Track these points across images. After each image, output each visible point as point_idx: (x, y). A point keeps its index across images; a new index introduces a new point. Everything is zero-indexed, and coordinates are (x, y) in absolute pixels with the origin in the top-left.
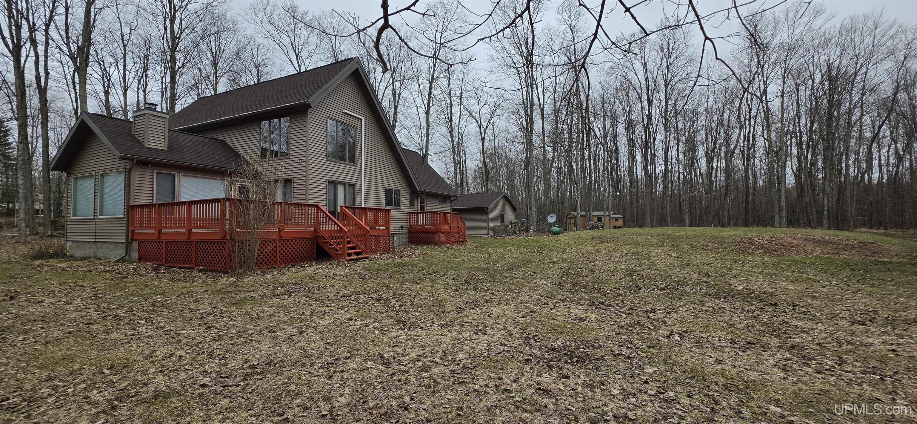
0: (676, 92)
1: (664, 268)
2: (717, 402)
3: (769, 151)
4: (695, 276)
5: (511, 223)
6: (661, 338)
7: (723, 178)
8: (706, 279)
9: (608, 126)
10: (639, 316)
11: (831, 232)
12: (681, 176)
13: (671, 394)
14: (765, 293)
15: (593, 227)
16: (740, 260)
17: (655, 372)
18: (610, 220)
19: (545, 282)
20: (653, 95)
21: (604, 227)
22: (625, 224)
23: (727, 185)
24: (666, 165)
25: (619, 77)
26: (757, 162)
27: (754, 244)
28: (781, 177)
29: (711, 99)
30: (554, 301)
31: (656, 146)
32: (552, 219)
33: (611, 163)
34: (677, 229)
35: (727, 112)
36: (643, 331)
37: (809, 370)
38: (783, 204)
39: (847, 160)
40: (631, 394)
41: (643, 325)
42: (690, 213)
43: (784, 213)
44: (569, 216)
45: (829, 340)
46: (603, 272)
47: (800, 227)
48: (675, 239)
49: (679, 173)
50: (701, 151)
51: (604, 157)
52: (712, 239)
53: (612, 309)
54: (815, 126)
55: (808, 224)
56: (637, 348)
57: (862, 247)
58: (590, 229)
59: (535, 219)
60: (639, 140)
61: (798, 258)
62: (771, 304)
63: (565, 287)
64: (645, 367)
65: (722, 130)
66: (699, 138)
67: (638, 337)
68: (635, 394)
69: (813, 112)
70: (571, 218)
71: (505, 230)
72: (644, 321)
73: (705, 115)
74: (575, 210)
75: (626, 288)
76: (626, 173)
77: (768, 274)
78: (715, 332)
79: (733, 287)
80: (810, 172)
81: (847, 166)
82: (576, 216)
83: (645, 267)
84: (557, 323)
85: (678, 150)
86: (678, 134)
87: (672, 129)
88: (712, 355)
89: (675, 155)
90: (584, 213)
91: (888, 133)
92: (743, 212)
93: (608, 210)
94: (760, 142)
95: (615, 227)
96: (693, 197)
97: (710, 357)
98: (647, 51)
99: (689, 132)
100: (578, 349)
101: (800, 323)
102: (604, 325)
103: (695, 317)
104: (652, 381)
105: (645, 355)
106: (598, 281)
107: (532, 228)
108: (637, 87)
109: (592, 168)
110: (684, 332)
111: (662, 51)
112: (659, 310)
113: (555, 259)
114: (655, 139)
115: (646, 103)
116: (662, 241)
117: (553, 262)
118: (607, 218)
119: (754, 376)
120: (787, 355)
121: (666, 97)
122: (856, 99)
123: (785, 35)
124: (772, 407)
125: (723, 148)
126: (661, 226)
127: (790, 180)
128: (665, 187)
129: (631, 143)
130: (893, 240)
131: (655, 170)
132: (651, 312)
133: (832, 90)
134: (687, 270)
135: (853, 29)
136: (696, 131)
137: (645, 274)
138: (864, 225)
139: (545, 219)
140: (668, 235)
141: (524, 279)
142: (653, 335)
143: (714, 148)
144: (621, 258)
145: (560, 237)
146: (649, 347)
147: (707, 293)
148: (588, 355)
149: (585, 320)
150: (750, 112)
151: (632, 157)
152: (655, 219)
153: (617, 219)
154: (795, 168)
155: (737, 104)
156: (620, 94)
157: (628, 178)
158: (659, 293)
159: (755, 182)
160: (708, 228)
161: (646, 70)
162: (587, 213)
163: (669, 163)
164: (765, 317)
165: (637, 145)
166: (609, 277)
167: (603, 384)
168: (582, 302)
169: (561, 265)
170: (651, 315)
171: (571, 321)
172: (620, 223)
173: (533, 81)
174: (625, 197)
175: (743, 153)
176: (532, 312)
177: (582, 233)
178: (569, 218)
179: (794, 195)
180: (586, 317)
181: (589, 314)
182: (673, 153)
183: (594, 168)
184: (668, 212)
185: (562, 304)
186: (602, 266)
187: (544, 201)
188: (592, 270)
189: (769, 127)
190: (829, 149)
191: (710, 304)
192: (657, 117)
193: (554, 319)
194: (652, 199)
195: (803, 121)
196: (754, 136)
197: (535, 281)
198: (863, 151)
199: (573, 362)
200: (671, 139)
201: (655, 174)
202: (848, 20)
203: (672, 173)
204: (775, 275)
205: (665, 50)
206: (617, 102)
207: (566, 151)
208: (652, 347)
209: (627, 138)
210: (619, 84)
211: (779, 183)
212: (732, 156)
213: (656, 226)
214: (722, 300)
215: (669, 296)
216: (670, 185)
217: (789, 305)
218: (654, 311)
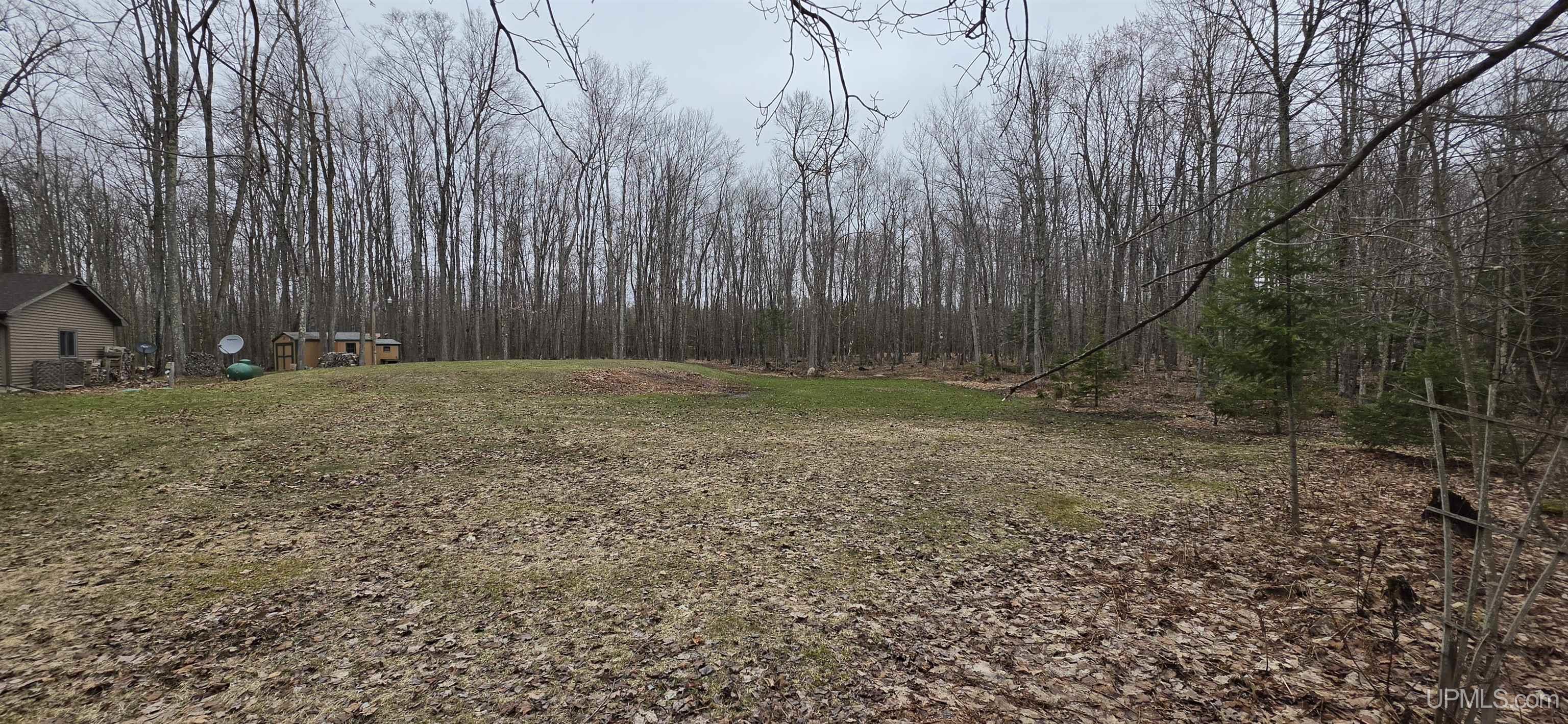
0: (493, 142)
1: (464, 426)
2: (518, 624)
3: (610, 255)
4: (510, 434)
5: (101, 355)
6: (444, 546)
7: (556, 288)
8: (525, 437)
9: (372, 171)
10: (408, 517)
11: (666, 364)
12: (499, 278)
13: (449, 637)
14: (595, 447)
15: (337, 362)
16: (571, 405)
17: (425, 610)
18: (373, 349)
19: (192, 486)
20: (455, 137)
21: (361, 361)
22: (404, 356)
23: (560, 300)
24: (476, 259)
25: (394, 83)
26: (596, 270)
27: (588, 382)
28: (621, 293)
29: (543, 166)
30: (211, 525)
31: (461, 225)
32: (230, 345)
33: (378, 241)
34: (490, 362)
35: (563, 191)
36: (413, 541)
37: (631, 537)
38: (622, 329)
39: (681, 279)
40: (373, 666)
41: (414, 531)
42: (511, 337)
43: (622, 339)
44: (280, 340)
45: (654, 494)
46: (347, 446)
47: (637, 358)
48: (486, 378)
49: (496, 273)
50: (528, 244)
51: (363, 228)
52: (538, 376)
53: (357, 514)
54: (655, 233)
55: (645, 355)
56: (397, 576)
57: (691, 379)
58: (329, 366)
59: (183, 346)
60: (432, 209)
61: (634, 397)
62: (601, 460)
63: (250, 488)
64: (407, 606)
65: (556, 218)
66: (526, 223)
67: (402, 554)
68: (381, 664)
69: (654, 214)
70: (284, 345)
71: (79, 374)
72: (418, 524)
73: (533, 188)
74: (296, 328)
75: (392, 469)
76: (408, 264)
77: (600, 421)
78: (528, 514)
79: (558, 443)
80: (649, 289)
81: (681, 285)
82: (297, 341)
83: (431, 428)
84: (212, 572)
85: (495, 235)
86: (495, 211)
87: (487, 201)
88: (521, 552)
89: (490, 245)
90: (316, 335)
91: (713, 254)
92: (578, 338)
93: (369, 330)
94: (600, 244)
95: (383, 362)
96: (516, 313)
97: (518, 555)
98: (447, 55)
99: (512, 211)
100: (261, 615)
101: (628, 480)
102: (333, 549)
103: (503, 498)
104: (417, 628)
105: (411, 583)
106: (335, 464)
107: (171, 366)
108: (429, 115)
109: (337, 246)
110: (484, 526)
111: (473, 66)
112: (447, 498)
113: (230, 432)
114: (458, 212)
115: (444, 147)
116: (464, 383)
117: (226, 439)
118: (367, 346)
119: (571, 565)
120: (612, 524)
121: (477, 146)
122: (690, 208)
123: (629, 105)
124: (588, 603)
125: (557, 243)
126: (467, 358)
127: (630, 299)
128: (474, 294)
129: (417, 210)
130: (714, 372)
131: (458, 266)
132: (432, 504)
133: (671, 191)
134: (499, 426)
135: (688, 125)
136: (522, 211)
137: (429, 440)
138: (692, 356)
139: (212, 346)
140: (475, 373)
141: (127, 486)
142: (432, 543)
143: (546, 242)
144: (388, 417)
145: (250, 384)
146: (421, 567)
147: (523, 459)
148: (287, 620)
149: (290, 549)
150: (589, 199)
151: (419, 237)
152: (457, 348)
153: (387, 347)
154: (635, 283)
155: (575, 183)
156: (397, 116)
157: (410, 274)
158: (450, 469)
159: (593, 295)
160: (534, 361)
161: (445, 89)
162: (323, 335)
163: (481, 256)
164: (592, 478)
165: (429, 218)
166: (358, 455)
167: (312, 670)
168: (287, 513)
169: (246, 442)
170: (429, 509)
171: (255, 559)
172: (394, 353)
173: (176, 19)
174: (404, 307)
175: (580, 254)
176: (137, 563)
177: (308, 375)
178: (278, 345)
179: (634, 316)
180: (294, 542)
181: (301, 534)
182: (487, 241)
183: (342, 248)
184: (478, 337)
185: (236, 526)
186: (347, 434)
187: (211, 305)
188: (322, 446)
189: (609, 223)
190: (666, 262)
191: (526, 473)
192: (463, 175)
193: (203, 565)
194: (454, 314)
195: (644, 224)
196: (593, 232)
197: (161, 487)
198: (694, 270)
199: (244, 648)
200: (485, 217)
201: (459, 272)
202: (685, 112)
203: (485, 273)
204: (608, 420)
205: (478, 66)
206: (391, 131)
207: (272, 201)
208: (426, 566)
209: (409, 199)
210: (394, 98)
211: (619, 300)
212: (566, 257)
213: (459, 359)
214: (543, 464)
215: (467, 472)
216: (481, 292)
217: (619, 458)
218: (437, 502)
